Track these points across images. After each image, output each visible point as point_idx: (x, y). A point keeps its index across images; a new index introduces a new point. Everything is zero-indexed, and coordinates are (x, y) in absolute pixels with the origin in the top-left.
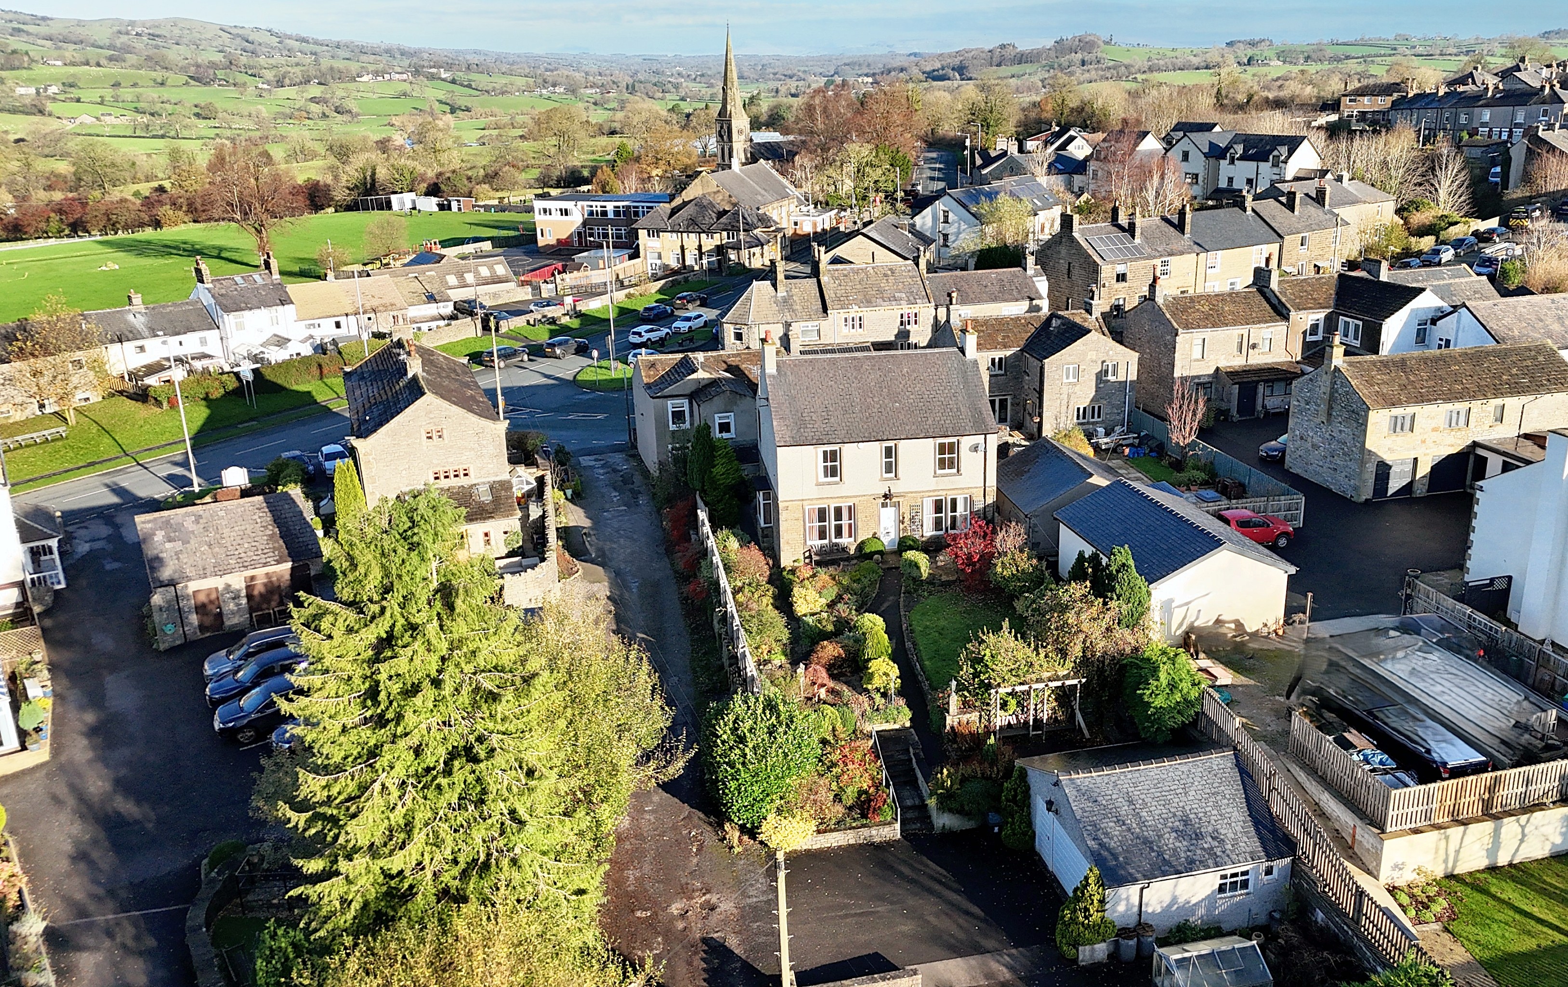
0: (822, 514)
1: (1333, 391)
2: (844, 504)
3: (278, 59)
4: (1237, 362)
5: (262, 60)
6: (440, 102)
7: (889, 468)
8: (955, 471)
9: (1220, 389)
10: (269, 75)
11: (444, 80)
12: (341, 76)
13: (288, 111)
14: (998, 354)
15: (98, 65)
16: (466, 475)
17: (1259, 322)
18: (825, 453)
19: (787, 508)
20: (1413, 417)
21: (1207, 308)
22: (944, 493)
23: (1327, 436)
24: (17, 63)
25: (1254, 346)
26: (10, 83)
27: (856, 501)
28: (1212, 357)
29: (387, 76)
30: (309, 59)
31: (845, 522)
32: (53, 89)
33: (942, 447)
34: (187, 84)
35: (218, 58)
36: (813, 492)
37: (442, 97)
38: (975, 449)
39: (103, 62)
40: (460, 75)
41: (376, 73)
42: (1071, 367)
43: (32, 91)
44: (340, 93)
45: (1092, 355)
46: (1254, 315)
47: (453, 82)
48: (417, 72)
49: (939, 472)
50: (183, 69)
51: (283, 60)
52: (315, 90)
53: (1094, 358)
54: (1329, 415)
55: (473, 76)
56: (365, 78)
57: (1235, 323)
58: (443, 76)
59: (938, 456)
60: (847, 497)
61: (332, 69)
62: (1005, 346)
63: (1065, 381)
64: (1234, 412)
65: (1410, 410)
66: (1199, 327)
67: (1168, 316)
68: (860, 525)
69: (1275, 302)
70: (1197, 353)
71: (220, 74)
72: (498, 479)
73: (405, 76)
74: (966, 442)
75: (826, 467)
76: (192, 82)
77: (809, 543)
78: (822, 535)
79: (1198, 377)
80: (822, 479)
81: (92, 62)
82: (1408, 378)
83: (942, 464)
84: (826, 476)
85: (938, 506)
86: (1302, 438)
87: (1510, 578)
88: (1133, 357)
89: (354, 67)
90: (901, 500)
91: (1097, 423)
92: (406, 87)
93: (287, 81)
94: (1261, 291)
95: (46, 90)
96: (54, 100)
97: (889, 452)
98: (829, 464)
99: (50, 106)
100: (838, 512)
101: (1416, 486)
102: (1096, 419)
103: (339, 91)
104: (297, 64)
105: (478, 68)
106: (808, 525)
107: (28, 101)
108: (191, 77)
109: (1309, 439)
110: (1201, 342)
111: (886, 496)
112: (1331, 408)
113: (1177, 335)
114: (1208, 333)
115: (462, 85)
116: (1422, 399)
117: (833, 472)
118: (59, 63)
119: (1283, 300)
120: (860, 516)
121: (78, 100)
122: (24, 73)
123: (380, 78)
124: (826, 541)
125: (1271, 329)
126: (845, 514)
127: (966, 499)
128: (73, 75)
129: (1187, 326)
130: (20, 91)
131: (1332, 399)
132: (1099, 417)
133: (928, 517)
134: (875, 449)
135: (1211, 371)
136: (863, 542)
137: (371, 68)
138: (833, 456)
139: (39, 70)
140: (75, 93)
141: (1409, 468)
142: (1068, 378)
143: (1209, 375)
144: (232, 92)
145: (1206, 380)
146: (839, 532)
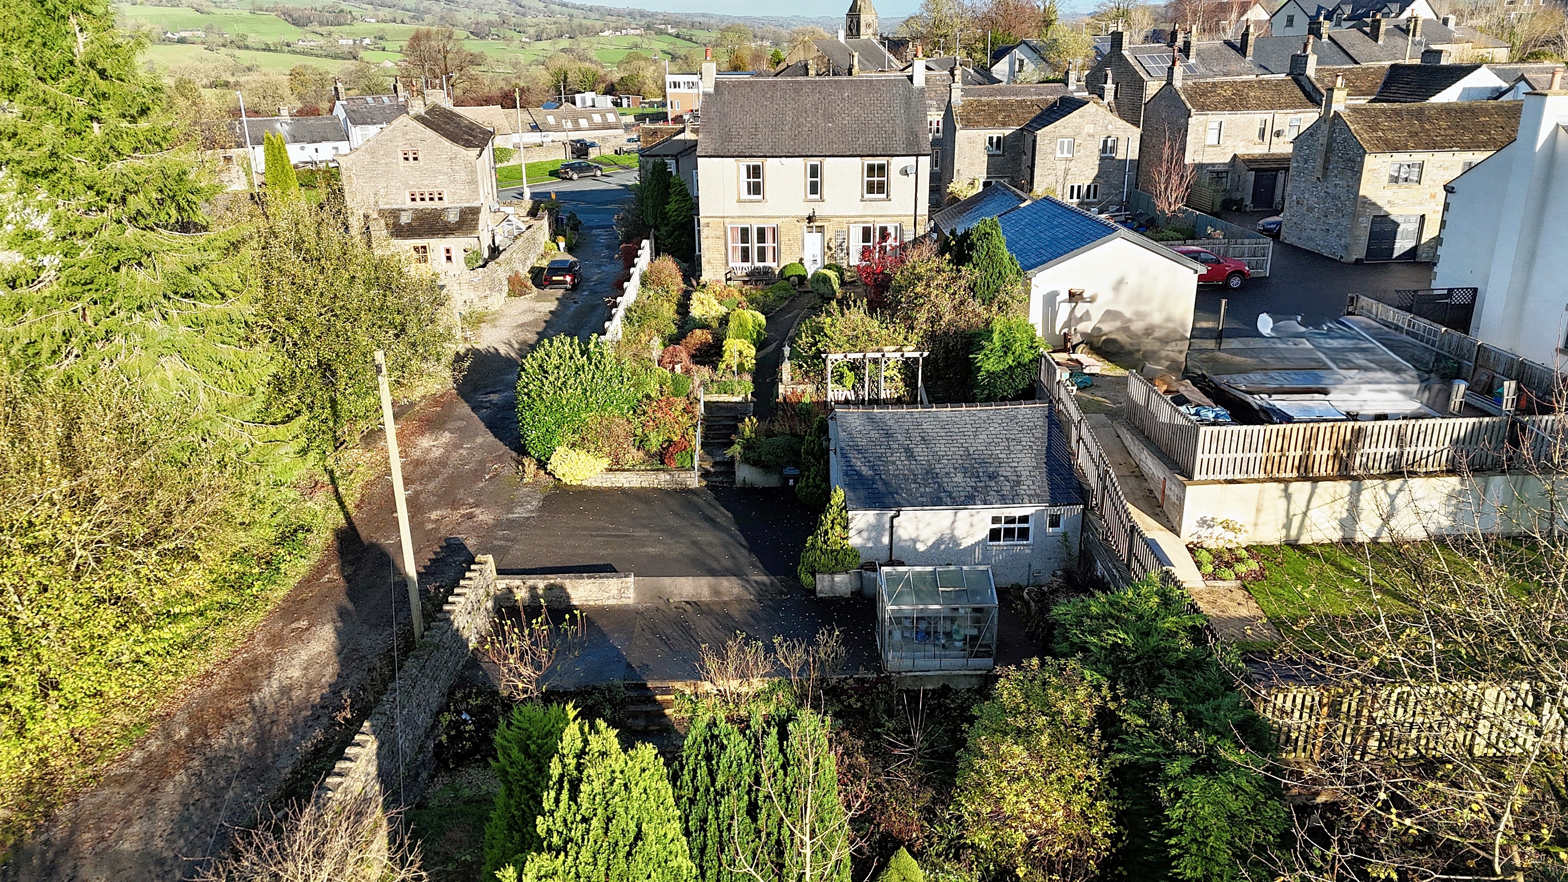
0: (745, 232)
1: (1331, 140)
2: (767, 224)
3: (541, 19)
4: (1259, 150)
5: (529, 20)
6: (664, 52)
7: (814, 188)
8: (884, 196)
9: (1236, 179)
10: (532, 31)
11: (670, 35)
12: (589, 32)
13: (541, 59)
14: (996, 133)
15: (403, 22)
16: (440, 199)
17: (1287, 107)
18: (748, 167)
19: (708, 225)
20: (1421, 166)
21: (1229, 93)
22: (872, 219)
23: (1322, 194)
24: (342, 20)
25: (1278, 134)
26: (336, 36)
27: (778, 221)
28: (1229, 143)
29: (624, 32)
30: (564, 19)
31: (769, 244)
32: (367, 41)
33: (871, 168)
34: (468, 37)
35: (494, 18)
36: (735, 210)
37: (665, 48)
38: (905, 172)
39: (406, 20)
40: (684, 31)
41: (616, 29)
42: (1066, 140)
43: (351, 42)
44: (584, 45)
45: (1089, 129)
46: (1282, 101)
47: (678, 36)
48: (648, 27)
49: (868, 196)
50: (466, 27)
51: (544, 20)
52: (565, 43)
53: (1091, 132)
54: (1325, 169)
55: (695, 32)
56: (606, 33)
57: (1258, 107)
58: (670, 31)
59: (866, 179)
60: (769, 217)
61: (580, 25)
62: (1004, 125)
63: (1058, 154)
64: (1248, 202)
65: (1417, 157)
66: (1216, 109)
67: (1183, 97)
68: (783, 248)
69: (1309, 88)
70: (1212, 139)
71: (493, 31)
72: (467, 205)
73: (638, 32)
74: (896, 164)
75: (749, 183)
76: (472, 37)
77: (731, 264)
78: (745, 257)
79: (1213, 165)
80: (744, 195)
81: (398, 20)
82: (1422, 127)
83: (871, 188)
84: (749, 193)
85: (866, 234)
86: (1298, 203)
87: (1475, 290)
88: (1135, 133)
89: (599, 24)
90: (826, 224)
91: (1092, 203)
92: (638, 40)
93: (545, 36)
94: (1297, 81)
95: (361, 41)
96: (366, 48)
97: (814, 171)
98: (752, 180)
99: (362, 54)
100: (761, 233)
101: (1419, 252)
102: (1091, 199)
103: (583, 43)
104: (555, 23)
105: (701, 26)
106: (730, 245)
107: (346, 49)
108: (472, 33)
109: (1305, 203)
110: (1217, 126)
111: (810, 219)
112: (1327, 161)
113: (1189, 116)
114: (1225, 117)
115: (684, 39)
116: (1433, 146)
117: (756, 189)
118: (373, 20)
119: (1319, 86)
120: (784, 239)
121: (384, 50)
122: (346, 28)
123: (618, 33)
124: (749, 264)
125: (1299, 116)
126: (769, 236)
127: (896, 228)
128: (382, 30)
129: (1203, 108)
130: (344, 42)
131: (1329, 150)
132: (1095, 197)
133: (856, 244)
134: (798, 167)
135: (1227, 160)
136: (784, 267)
137: (612, 25)
138: (755, 172)
139: (359, 26)
140: (383, 43)
141: (1414, 226)
142: (1062, 153)
143: (1225, 164)
144: (501, 44)
145: (1222, 168)
146: (762, 257)
